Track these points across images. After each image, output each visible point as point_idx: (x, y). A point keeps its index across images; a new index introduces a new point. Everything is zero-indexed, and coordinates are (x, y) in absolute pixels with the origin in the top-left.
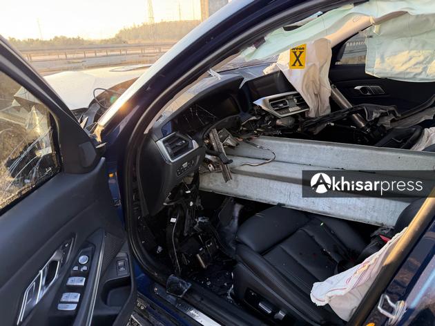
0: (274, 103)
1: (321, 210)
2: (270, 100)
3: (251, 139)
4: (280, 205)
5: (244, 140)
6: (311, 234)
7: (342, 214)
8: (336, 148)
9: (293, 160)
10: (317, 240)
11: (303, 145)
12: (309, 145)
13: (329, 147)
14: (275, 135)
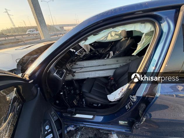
0: (80, 52)
1: (97, 76)
2: (79, 52)
3: (75, 63)
4: (88, 78)
5: (74, 64)
6: (97, 82)
7: (102, 76)
9: (87, 66)
10: (99, 83)
11: (89, 62)
12: (90, 61)
13: (95, 61)
14: (81, 61)
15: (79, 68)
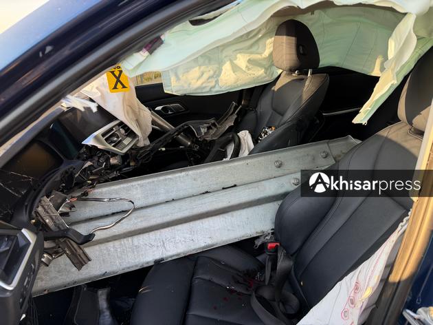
0: (109, 136)
1: (203, 245)
2: (103, 135)
3: (86, 194)
4: (157, 262)
5: (79, 198)
6: (207, 277)
8: (191, 172)
9: (151, 201)
10: (216, 280)
11: (155, 179)
12: (162, 178)
13: (183, 174)
14: (114, 179)
15: (107, 216)
